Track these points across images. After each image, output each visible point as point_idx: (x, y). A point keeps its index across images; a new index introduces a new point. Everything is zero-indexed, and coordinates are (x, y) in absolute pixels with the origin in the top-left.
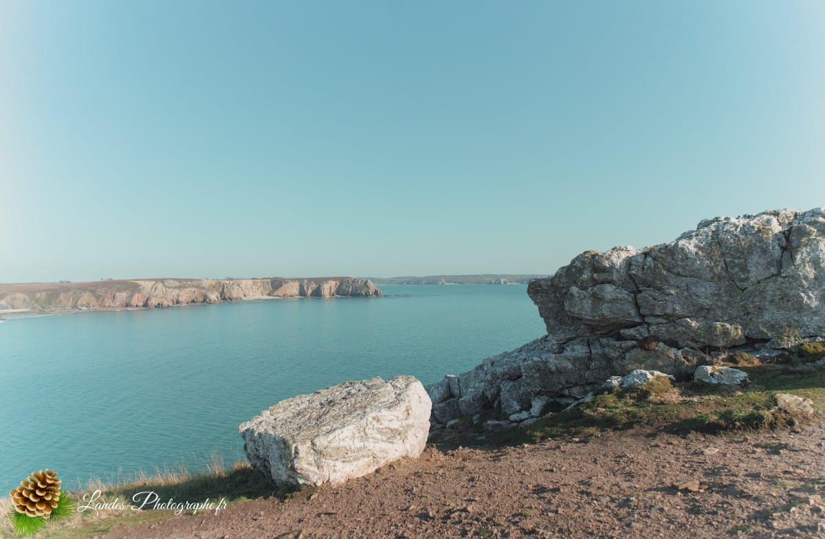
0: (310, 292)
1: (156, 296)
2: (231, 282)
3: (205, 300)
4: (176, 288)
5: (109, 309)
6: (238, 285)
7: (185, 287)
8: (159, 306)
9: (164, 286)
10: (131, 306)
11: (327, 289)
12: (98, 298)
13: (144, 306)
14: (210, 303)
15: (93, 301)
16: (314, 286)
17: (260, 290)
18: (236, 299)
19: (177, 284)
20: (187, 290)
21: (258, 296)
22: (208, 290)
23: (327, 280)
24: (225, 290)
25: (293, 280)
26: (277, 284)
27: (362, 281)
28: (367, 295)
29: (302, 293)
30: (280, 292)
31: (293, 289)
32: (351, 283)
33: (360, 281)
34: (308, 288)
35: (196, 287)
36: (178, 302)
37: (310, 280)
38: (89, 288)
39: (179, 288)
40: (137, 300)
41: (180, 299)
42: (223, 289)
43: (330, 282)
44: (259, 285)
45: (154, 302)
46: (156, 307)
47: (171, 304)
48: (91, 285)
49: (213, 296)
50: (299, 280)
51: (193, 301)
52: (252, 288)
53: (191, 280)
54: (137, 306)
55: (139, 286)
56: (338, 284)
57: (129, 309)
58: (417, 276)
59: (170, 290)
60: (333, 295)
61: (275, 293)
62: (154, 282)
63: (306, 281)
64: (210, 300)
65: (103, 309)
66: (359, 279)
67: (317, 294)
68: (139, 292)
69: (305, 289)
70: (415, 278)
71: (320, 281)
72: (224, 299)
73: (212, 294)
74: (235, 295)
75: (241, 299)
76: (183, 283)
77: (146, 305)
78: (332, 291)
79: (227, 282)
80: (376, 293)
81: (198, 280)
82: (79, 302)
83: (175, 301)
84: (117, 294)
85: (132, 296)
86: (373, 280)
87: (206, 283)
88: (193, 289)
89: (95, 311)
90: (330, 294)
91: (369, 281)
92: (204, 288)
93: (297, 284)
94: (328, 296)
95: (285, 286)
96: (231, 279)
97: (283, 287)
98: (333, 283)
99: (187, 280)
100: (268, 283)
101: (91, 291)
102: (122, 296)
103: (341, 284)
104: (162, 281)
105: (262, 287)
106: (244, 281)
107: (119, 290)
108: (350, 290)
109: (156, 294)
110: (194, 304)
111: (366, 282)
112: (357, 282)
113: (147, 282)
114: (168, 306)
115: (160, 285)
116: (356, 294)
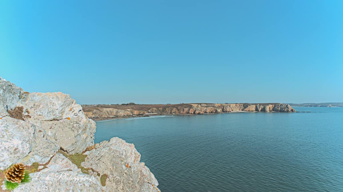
0: (260, 109)
1: (198, 110)
2: (227, 105)
3: (216, 112)
4: (205, 107)
5: (182, 114)
6: (230, 106)
7: (209, 107)
8: (199, 114)
9: (201, 106)
10: (189, 113)
11: (267, 109)
12: (178, 110)
13: (193, 113)
14: (218, 113)
15: (177, 111)
16: (262, 107)
17: (238, 108)
18: (229, 112)
19: (206, 105)
20: (209, 108)
21: (238, 111)
22: (217, 108)
23: (268, 104)
24: (224, 108)
25: (252, 104)
26: (246, 106)
27: (285, 105)
28: (288, 111)
29: (257, 110)
30: (247, 109)
31: (253, 108)
32: (279, 106)
33: (284, 105)
34: (259, 108)
35: (213, 107)
36: (206, 112)
37: (260, 104)
38: (176, 106)
39: (206, 107)
40: (191, 111)
41: (207, 111)
42: (223, 107)
43: (270, 105)
44: (238, 106)
45: (197, 112)
46: (198, 114)
47: (203, 113)
48: (176, 105)
49: (219, 110)
50: (255, 104)
51: (212, 112)
52: (235, 107)
53: (211, 104)
54: (191, 113)
55: (192, 106)
56: (273, 106)
57: (189, 114)
58: (316, 103)
59: (203, 108)
60: (271, 111)
61: (245, 110)
62: (197, 105)
63: (258, 105)
64: (218, 112)
65: (180, 114)
66: (284, 104)
67: (264, 110)
68: (192, 108)
69: (258, 108)
70: (314, 104)
71: (265, 105)
72: (224, 112)
73: (219, 109)
74: (228, 110)
75: (230, 112)
76: (208, 105)
77: (194, 113)
78: (271, 109)
79: (225, 105)
80: (292, 110)
81: (213, 104)
82: (172, 112)
83: (205, 112)
84: (185, 109)
85: (189, 110)
86: (291, 105)
87: (216, 105)
88: (212, 108)
89: (177, 115)
90: (270, 111)
91: (289, 105)
92: (216, 107)
93: (254, 106)
94: (269, 112)
95: (249, 106)
97: (248, 107)
98: (271, 106)
99: (209, 104)
100: (242, 105)
101: (176, 108)
102: (186, 110)
103: (275, 106)
104: (200, 104)
105: (239, 107)
106: (232, 105)
107: (185, 107)
108: (279, 109)
109: (198, 109)
110: (212, 113)
111: (287, 105)
112: (283, 106)
113: (195, 105)
114: (202, 114)
115: (200, 106)
116: (282, 111)
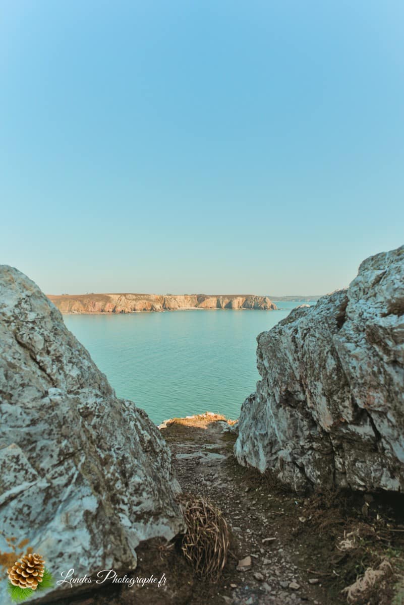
0: (224, 305)
1: (121, 305)
2: (170, 297)
3: (152, 309)
4: (133, 300)
5: (92, 313)
6: (175, 299)
7: (139, 300)
8: (122, 312)
9: (126, 298)
10: (105, 311)
11: (236, 303)
12: (84, 305)
13: (113, 312)
14: (156, 311)
15: (81, 308)
16: (227, 301)
17: (189, 303)
18: (173, 309)
19: (134, 297)
20: (141, 301)
21: (188, 307)
22: (154, 301)
23: (236, 296)
24: (166, 303)
25: (212, 296)
26: (201, 299)
27: (262, 298)
28: (265, 308)
29: (219, 306)
30: (203, 305)
31: (212, 302)
32: (253, 299)
33: (260, 298)
34: (222, 302)
35: (146, 300)
36: (135, 310)
37: (224, 297)
38: (79, 299)
39: (135, 300)
40: (109, 308)
41: (136, 308)
42: (165, 301)
43: (239, 298)
44: (189, 299)
45: (119, 309)
46: (121, 312)
47: (130, 311)
48: (81, 296)
49: (158, 306)
50: (216, 296)
51: (144, 309)
52: (184, 301)
53: (144, 295)
54: (108, 311)
55: (110, 298)
56: (245, 300)
57: (104, 313)
59: (130, 301)
60: (241, 308)
61: (200, 305)
62: (119, 296)
63: (221, 297)
64: (156, 309)
65: (88, 313)
66: (259, 297)
67: (229, 306)
68: (110, 302)
69: (221, 303)
71: (231, 297)
72: (165, 309)
73: (157, 304)
74: (172, 306)
75: (176, 309)
76: (138, 297)
77: (114, 311)
78: (240, 305)
79: (167, 297)
80: (272, 307)
81: (147, 295)
82: (73, 308)
83: (133, 309)
84: (96, 303)
85: (105, 305)
86: (271, 298)
87: (153, 297)
88: (145, 301)
89: (83, 314)
90: (238, 307)
91: (267, 298)
92: (151, 300)
93: (215, 299)
94: (237, 308)
95: (207, 300)
96: (170, 295)
97: (205, 302)
98: (241, 299)
99: (141, 295)
100: (195, 298)
101: (80, 301)
102: (99, 305)
103: (247, 300)
104: (125, 295)
105: (191, 301)
106: (179, 297)
107: (98, 301)
108: (253, 305)
109: (120, 303)
110: (145, 311)
111: (265, 298)
112: (258, 299)
113: (115, 296)
114: (128, 312)
115: (123, 298)
116: (257, 308)
